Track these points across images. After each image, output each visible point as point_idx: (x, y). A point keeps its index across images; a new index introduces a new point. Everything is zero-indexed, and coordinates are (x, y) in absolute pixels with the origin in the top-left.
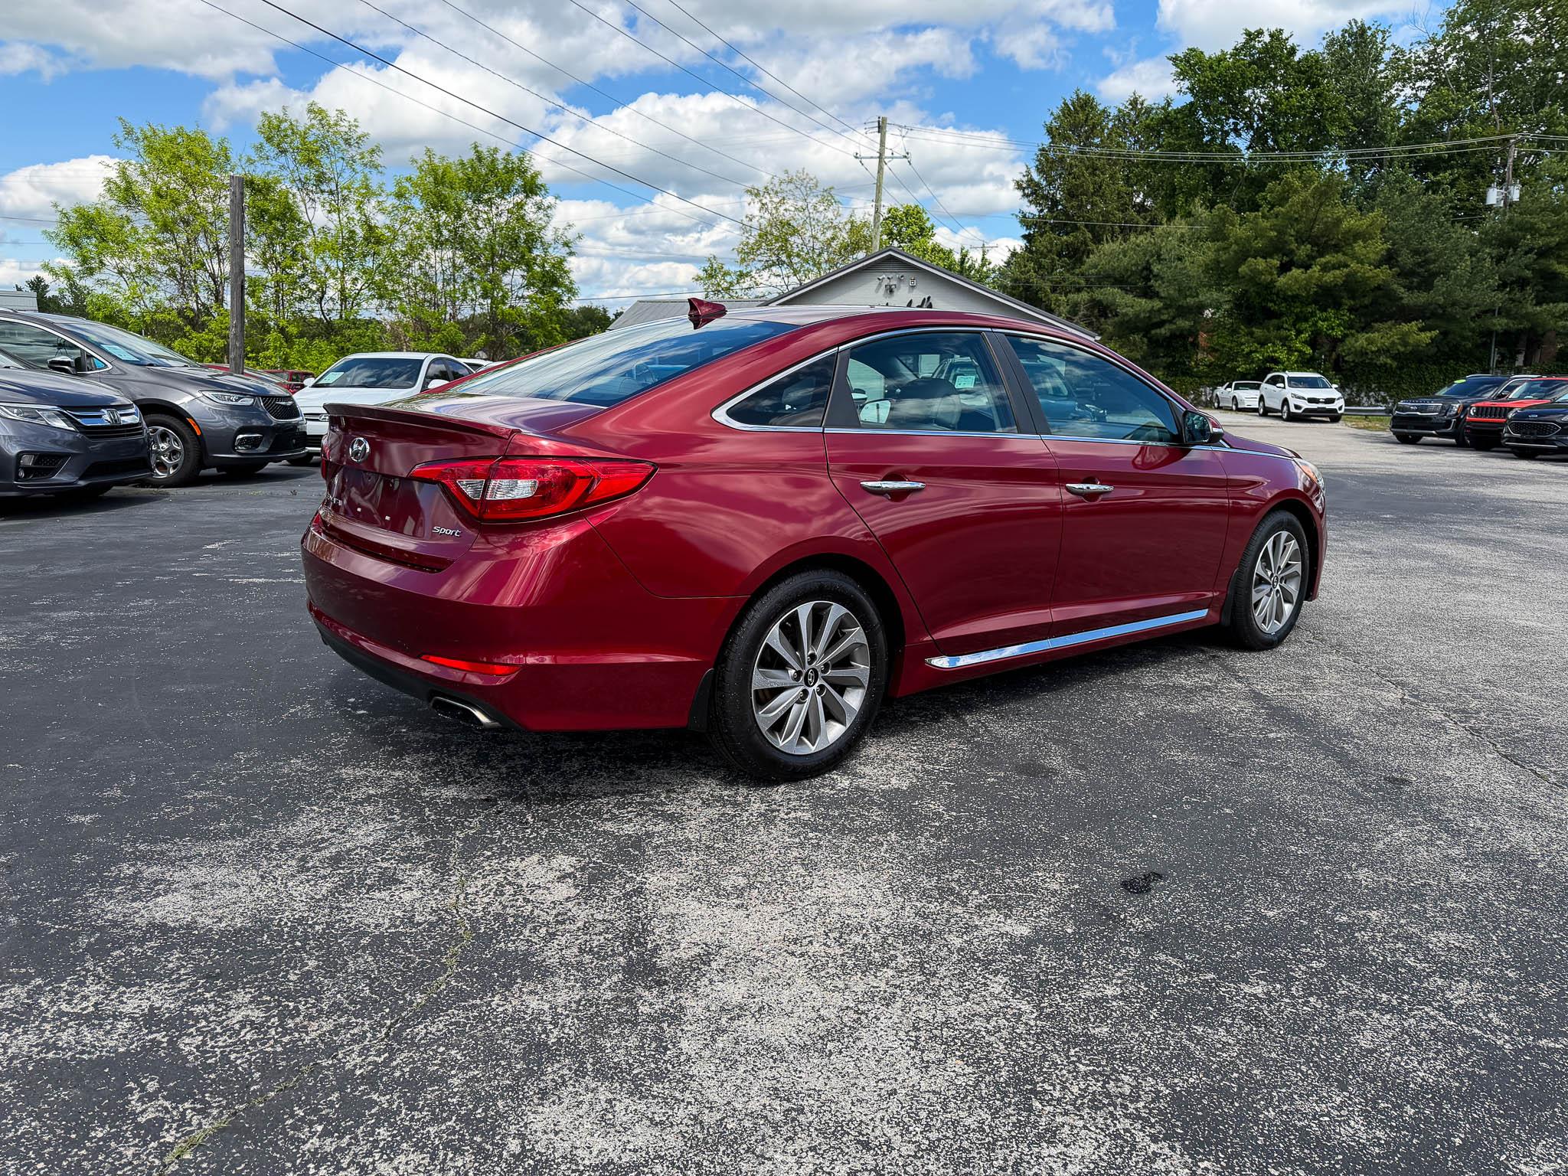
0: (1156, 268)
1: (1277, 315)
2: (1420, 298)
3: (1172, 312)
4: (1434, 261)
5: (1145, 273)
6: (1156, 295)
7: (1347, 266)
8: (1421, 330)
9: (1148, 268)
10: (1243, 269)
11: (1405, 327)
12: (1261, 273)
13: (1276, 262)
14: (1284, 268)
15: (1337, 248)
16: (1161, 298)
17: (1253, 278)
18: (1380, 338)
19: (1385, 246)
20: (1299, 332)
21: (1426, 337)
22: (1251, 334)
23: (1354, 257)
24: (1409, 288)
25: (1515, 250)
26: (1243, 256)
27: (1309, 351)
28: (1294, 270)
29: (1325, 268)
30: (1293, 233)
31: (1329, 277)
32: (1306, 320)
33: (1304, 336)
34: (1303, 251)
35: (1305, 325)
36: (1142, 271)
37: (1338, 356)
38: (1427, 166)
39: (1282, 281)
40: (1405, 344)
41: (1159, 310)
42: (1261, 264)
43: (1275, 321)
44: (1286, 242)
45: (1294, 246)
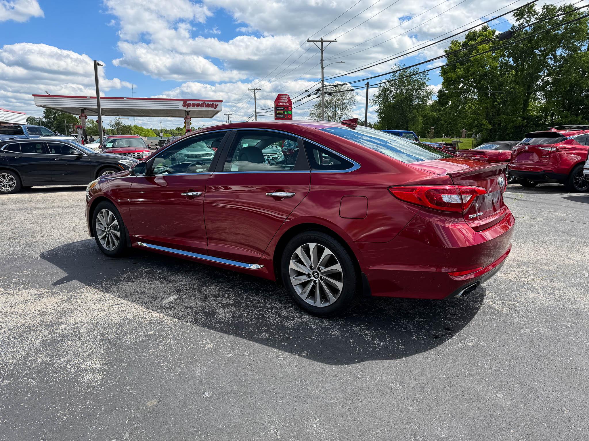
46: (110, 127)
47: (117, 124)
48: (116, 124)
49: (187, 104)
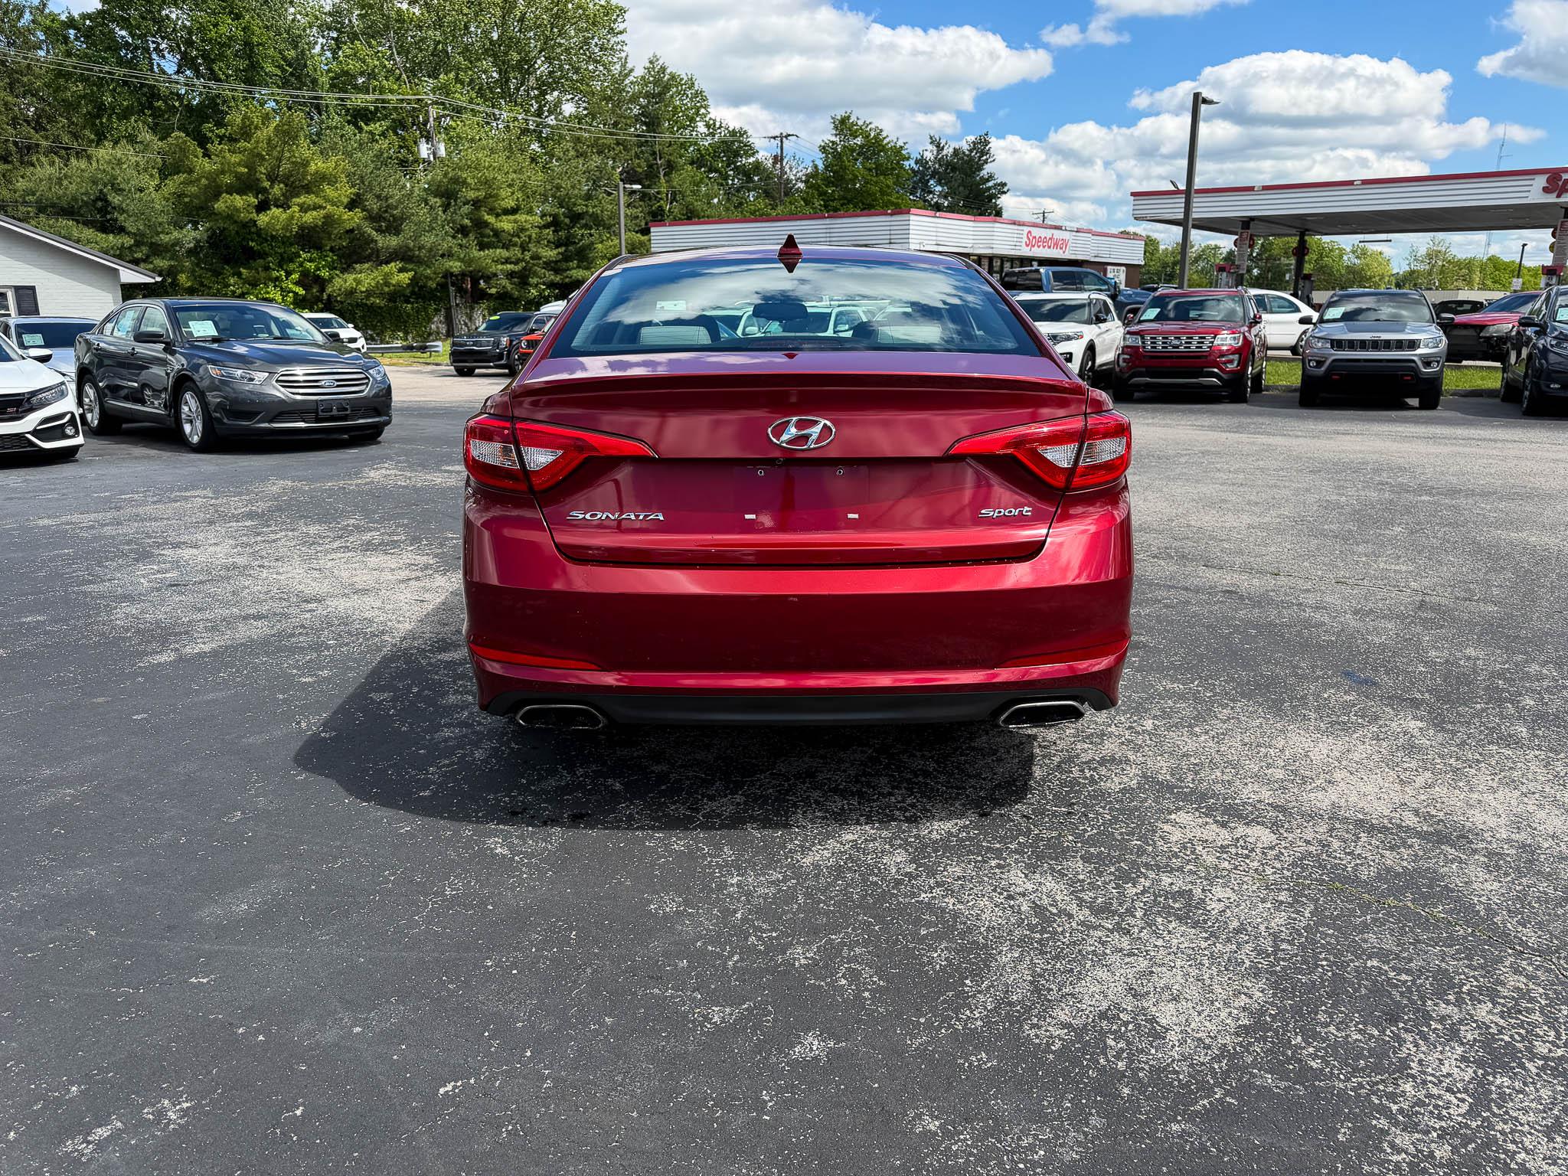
0: (115, 199)
1: (263, 255)
2: (393, 241)
3: (145, 249)
4: (396, 208)
5: (100, 204)
6: (122, 230)
7: (321, 207)
8: (401, 270)
9: (102, 198)
10: (220, 205)
11: (386, 268)
12: (238, 210)
13: (254, 201)
14: (262, 207)
15: (307, 189)
16: (129, 233)
17: (230, 216)
18: (363, 279)
19: (353, 190)
20: (288, 274)
21: (405, 278)
22: (239, 275)
23: (327, 199)
24: (379, 230)
25: (455, 201)
26: (216, 192)
27: (301, 291)
28: (274, 209)
29: (304, 209)
30: (264, 171)
31: (309, 217)
32: (291, 261)
33: (295, 276)
34: (277, 190)
35: (292, 266)
36: (95, 201)
37: (329, 296)
38: (359, 117)
39: (263, 219)
40: (387, 284)
41: (130, 248)
42: (239, 201)
43: (261, 261)
44: (258, 180)
45: (267, 184)
46: (1409, 264)
47: (1431, 256)
48: (1429, 256)
49: (1560, 183)
